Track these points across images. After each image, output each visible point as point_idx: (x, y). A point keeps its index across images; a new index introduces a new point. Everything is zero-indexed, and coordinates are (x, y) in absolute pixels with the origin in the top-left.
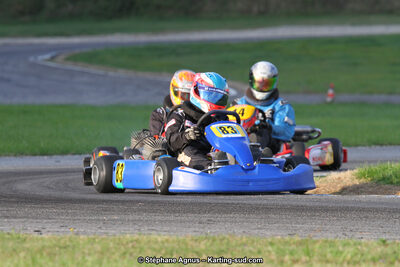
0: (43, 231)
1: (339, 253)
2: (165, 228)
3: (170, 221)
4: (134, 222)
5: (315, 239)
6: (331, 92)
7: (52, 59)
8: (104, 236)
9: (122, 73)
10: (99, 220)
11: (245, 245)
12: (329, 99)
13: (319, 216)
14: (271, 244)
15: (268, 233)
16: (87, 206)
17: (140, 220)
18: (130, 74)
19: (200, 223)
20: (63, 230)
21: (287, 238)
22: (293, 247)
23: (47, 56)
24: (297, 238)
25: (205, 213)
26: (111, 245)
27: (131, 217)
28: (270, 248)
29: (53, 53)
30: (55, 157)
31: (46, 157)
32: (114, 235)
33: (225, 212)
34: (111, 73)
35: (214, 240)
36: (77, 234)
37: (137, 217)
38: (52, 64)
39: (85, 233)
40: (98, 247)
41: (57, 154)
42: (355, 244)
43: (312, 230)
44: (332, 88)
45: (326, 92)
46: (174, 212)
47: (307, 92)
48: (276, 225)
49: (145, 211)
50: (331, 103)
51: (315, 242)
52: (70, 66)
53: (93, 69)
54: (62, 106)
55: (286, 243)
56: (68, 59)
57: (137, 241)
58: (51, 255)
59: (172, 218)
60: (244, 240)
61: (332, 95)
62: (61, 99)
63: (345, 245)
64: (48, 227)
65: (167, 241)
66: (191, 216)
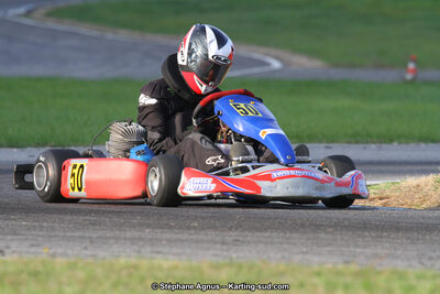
0: (7, 251)
1: (411, 288)
2: (175, 250)
3: (182, 241)
4: (133, 241)
5: (379, 268)
6: (411, 66)
7: (28, 14)
8: (90, 260)
9: (123, 35)
10: (83, 237)
11: (282, 274)
12: (409, 76)
13: (388, 237)
14: (319, 274)
15: (316, 259)
16: (68, 217)
17: (140, 239)
18: (136, 36)
19: (223, 243)
20: (33, 249)
21: (341, 267)
22: (349, 280)
23: (22, 10)
24: (353, 268)
25: (230, 229)
26: (99, 272)
27: (128, 234)
28: (316, 280)
29: (30, 6)
30: (29, 149)
31: (15, 150)
32: (104, 258)
33: (258, 230)
34: (109, 35)
35: (240, 267)
36: (54, 255)
37: (136, 234)
38: (27, 21)
39: (64, 255)
40: (81, 274)
41: (30, 146)
42: (435, 277)
43: (376, 256)
44: (414, 60)
45: (406, 66)
46: (189, 228)
47: (379, 66)
48: (328, 248)
49: (149, 226)
50: (413, 81)
51: (379, 273)
52: (51, 24)
53: (85, 29)
54: (39, 79)
55: (339, 273)
56: (50, 14)
57: (135, 267)
58: (16, 285)
59: (185, 236)
60: (282, 267)
61: (414, 71)
62: (39, 70)
63: (420, 277)
64: (14, 245)
65: (176, 267)
66: (211, 234)
